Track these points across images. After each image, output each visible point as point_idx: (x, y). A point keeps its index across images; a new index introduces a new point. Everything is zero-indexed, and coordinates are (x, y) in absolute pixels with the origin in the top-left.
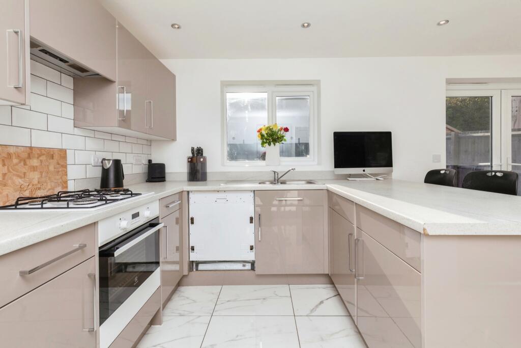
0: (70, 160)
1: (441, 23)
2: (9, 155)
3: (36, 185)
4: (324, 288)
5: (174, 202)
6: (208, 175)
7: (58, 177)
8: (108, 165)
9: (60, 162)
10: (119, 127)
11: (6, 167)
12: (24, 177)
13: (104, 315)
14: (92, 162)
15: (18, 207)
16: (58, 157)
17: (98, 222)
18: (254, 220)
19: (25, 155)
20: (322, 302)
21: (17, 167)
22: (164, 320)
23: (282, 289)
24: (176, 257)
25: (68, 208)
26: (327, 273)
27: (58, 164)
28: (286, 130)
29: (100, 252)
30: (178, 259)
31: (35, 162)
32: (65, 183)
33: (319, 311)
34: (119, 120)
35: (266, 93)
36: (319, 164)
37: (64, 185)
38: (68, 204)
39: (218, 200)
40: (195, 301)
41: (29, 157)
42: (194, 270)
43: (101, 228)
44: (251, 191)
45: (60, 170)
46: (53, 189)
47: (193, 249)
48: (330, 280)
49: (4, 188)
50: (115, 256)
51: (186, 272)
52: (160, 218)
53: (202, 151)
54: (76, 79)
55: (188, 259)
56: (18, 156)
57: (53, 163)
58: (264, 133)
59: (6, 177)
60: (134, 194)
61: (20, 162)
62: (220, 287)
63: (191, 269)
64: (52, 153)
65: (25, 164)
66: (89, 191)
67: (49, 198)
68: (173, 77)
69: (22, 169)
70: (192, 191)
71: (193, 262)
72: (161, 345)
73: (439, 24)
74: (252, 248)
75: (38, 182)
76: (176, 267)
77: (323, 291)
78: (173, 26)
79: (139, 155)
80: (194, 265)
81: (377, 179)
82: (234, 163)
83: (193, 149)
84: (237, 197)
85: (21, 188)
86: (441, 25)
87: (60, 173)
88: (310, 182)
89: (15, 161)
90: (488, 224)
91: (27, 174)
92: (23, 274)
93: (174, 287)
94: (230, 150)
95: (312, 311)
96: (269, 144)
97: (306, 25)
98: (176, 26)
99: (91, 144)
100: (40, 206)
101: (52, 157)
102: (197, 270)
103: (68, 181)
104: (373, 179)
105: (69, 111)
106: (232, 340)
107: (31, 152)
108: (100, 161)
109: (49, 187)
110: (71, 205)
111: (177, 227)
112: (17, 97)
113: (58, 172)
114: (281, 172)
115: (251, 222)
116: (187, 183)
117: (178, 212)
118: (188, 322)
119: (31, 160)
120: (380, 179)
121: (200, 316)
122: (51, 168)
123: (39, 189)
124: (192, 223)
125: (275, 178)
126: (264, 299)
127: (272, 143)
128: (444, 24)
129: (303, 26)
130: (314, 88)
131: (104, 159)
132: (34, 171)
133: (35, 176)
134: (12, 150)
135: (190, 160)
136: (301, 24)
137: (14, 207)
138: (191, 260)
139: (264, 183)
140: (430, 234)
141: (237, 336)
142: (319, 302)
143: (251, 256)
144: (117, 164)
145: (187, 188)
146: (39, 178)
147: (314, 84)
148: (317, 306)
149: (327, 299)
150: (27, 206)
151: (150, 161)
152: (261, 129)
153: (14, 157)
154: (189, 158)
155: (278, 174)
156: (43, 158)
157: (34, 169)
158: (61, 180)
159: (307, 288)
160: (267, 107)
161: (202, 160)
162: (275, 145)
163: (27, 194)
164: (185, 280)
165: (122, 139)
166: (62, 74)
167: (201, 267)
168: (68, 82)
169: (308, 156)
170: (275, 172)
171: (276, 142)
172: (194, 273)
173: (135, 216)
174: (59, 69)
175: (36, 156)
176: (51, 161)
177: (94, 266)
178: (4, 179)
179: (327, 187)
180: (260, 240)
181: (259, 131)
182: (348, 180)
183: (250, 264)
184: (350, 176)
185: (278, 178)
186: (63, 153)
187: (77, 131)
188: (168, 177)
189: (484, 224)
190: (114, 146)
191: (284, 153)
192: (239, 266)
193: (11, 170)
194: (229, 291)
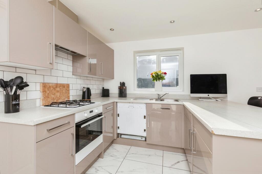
0: (71, 88)
1: (257, 10)
2: (50, 87)
3: (58, 98)
4: (182, 155)
5: (110, 106)
6: (127, 95)
7: (66, 95)
8: (85, 90)
9: (67, 89)
10: (88, 75)
11: (49, 91)
12: (55, 95)
13: (78, 150)
14: (79, 89)
15: (51, 106)
16: (66, 87)
17: (75, 113)
18: (146, 117)
19: (55, 87)
20: (179, 162)
21: (52, 91)
22: (104, 157)
23: (159, 152)
24: (111, 130)
25: (66, 107)
26: (183, 148)
27: (66, 90)
28: (165, 73)
29: (76, 125)
30: (112, 132)
31: (58, 89)
32: (69, 97)
33: (176, 166)
34: (88, 72)
35: (156, 56)
36: (183, 91)
37: (68, 98)
38: (66, 106)
39: (129, 107)
40: (118, 151)
41: (56, 87)
42: (120, 137)
43: (76, 116)
44: (145, 103)
45: (67, 92)
46: (64, 99)
47: (119, 128)
48: (184, 151)
49: (48, 98)
50: (81, 127)
51: (115, 138)
52: (103, 113)
53: (125, 84)
54: (73, 56)
55: (116, 132)
56: (53, 87)
57: (64, 89)
58: (154, 75)
59: (49, 95)
60: (92, 103)
61: (53, 89)
62: (130, 146)
63: (118, 137)
64: (64, 85)
65: (55, 90)
66: (77, 101)
67: (62, 103)
68: (113, 51)
69: (54, 91)
70: (118, 102)
71: (119, 134)
72: (102, 167)
73: (256, 11)
74: (145, 130)
75: (59, 97)
76: (111, 135)
77: (180, 157)
78: (111, 29)
79: (99, 85)
80: (119, 135)
81: (217, 100)
82: (140, 89)
83: (121, 83)
84: (138, 106)
85: (53, 99)
86: (257, 11)
87: (67, 93)
88: (177, 101)
89: (52, 89)
90: (253, 132)
91: (56, 94)
92: (48, 130)
93: (109, 143)
94: (138, 83)
95: (172, 165)
96: (157, 81)
97: (172, 21)
98: (112, 30)
99: (79, 81)
100: (57, 106)
101: (64, 87)
102: (121, 137)
103: (70, 96)
104: (214, 100)
105: (71, 69)
106: (131, 171)
107: (57, 85)
108: (82, 88)
109: (63, 98)
110: (68, 106)
111: (112, 118)
112: (50, 66)
113: (66, 93)
114: (162, 94)
115: (145, 118)
116: (118, 98)
117: (112, 111)
118: (114, 160)
119: (57, 88)
120: (218, 100)
121: (119, 158)
122: (64, 91)
123: (60, 99)
124: (118, 116)
125: (158, 98)
126: (149, 155)
127: (158, 80)
128: (260, 10)
129: (171, 22)
130: (181, 52)
131: (84, 88)
132: (58, 92)
133: (58, 94)
134: (51, 85)
135: (119, 88)
136: (170, 21)
137: (50, 106)
138: (118, 132)
139: (152, 100)
140: (215, 134)
141: (134, 170)
142: (177, 162)
143: (145, 134)
144: (88, 89)
145: (117, 100)
146: (59, 95)
147: (181, 49)
148: (176, 164)
149: (182, 161)
150: (55, 106)
151: (103, 88)
152: (152, 73)
153: (51, 87)
154: (119, 87)
155: (160, 96)
156: (61, 87)
157: (58, 91)
158: (67, 96)
159: (173, 154)
160: (156, 63)
161: (124, 88)
162: (159, 81)
163: (55, 101)
164: (115, 141)
165: (92, 79)
166: (68, 55)
167: (123, 136)
168: (70, 57)
169: (178, 87)
170: (158, 95)
171: (160, 80)
172: (119, 139)
173: (91, 112)
174: (67, 53)
175: (59, 87)
176: (64, 88)
177: (73, 130)
178: (48, 95)
179: (183, 103)
180: (148, 127)
181: (151, 74)
182: (199, 100)
183: (145, 138)
184: (200, 98)
185: (160, 97)
186: (68, 86)
187: (74, 76)
188: (110, 95)
189: (250, 132)
190: (88, 82)
191: (164, 85)
192: (140, 138)
193: (50, 92)
194: (134, 149)
